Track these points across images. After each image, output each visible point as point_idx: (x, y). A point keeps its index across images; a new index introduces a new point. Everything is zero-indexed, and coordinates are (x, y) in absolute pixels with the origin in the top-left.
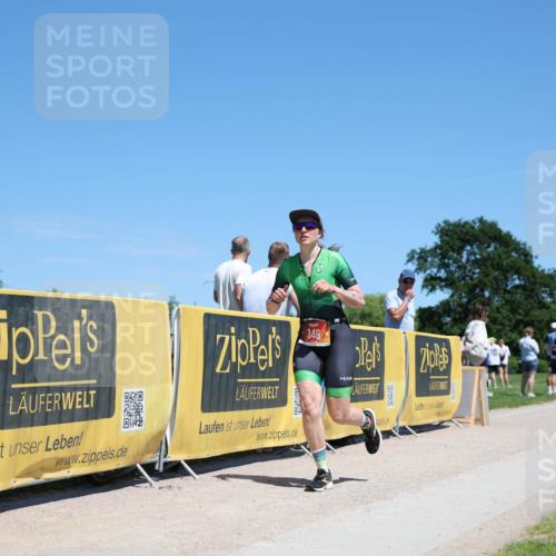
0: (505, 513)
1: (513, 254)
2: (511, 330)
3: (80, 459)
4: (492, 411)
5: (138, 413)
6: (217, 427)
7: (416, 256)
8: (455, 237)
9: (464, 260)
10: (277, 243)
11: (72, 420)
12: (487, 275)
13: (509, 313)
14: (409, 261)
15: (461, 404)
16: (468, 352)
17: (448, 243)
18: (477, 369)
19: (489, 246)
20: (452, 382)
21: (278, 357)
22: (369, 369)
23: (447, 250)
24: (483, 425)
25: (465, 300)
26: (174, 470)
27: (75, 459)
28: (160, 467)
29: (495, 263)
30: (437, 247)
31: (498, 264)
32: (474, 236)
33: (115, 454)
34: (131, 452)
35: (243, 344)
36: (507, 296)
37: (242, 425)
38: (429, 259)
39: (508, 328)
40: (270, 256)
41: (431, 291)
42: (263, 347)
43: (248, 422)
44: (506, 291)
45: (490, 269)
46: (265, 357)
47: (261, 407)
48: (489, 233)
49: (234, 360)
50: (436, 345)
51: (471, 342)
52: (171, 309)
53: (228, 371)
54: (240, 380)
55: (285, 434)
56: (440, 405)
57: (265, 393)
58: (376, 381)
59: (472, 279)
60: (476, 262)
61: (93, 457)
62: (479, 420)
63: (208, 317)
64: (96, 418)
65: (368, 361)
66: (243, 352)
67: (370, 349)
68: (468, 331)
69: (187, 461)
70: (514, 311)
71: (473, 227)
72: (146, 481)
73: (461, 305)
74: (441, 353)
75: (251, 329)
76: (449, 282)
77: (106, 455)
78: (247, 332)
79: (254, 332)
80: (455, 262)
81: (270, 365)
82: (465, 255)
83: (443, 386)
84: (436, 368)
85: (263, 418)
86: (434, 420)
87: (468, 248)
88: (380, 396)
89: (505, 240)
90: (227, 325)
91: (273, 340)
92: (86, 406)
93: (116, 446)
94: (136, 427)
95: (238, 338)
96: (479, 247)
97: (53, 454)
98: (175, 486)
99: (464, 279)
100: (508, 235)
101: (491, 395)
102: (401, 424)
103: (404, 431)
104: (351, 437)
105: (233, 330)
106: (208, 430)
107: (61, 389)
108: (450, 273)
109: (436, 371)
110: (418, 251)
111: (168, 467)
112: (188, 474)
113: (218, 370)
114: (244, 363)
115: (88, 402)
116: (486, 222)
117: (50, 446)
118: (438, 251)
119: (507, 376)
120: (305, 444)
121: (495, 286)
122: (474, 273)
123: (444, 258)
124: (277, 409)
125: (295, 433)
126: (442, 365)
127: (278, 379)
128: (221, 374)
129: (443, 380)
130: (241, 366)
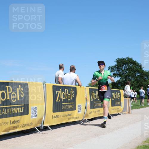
0: (136, 138)
1: (137, 67)
2: (137, 88)
3: (20, 126)
4: (133, 110)
5: (35, 113)
6: (57, 116)
7: (111, 68)
8: (121, 63)
9: (124, 69)
10: (72, 66)
11: (17, 116)
12: (130, 73)
13: (136, 83)
14: (108, 69)
15: (124, 108)
17: (119, 64)
18: (128, 98)
19: (130, 65)
20: (121, 102)
21: (73, 97)
23: (119, 66)
24: (130, 114)
25: (124, 80)
26: (46, 128)
27: (18, 126)
28: (42, 128)
29: (132, 69)
30: (116, 65)
31: (133, 70)
32: (126, 62)
33: (29, 124)
34: (34, 124)
35: (64, 94)
36: (136, 78)
37: (64, 116)
38: (114, 69)
39: (136, 87)
40: (70, 69)
41: (115, 77)
42: (69, 94)
44: (135, 77)
45: (131, 71)
46: (70, 97)
47: (69, 111)
48: (130, 61)
49: (61, 98)
50: (116, 92)
51: (126, 91)
52: (43, 85)
53: (60, 101)
54: (63, 103)
55: (76, 118)
56: (118, 109)
57: (70, 107)
59: (126, 74)
60: (127, 69)
61: (23, 126)
62: (129, 112)
63: (54, 86)
64: (24, 115)
65: (98, 97)
66: (64, 96)
68: (125, 88)
69: (49, 126)
70: (137, 82)
71: (126, 60)
72: (38, 132)
73: (123, 81)
74: (118, 94)
75: (66, 89)
76: (120, 75)
77: (27, 125)
78: (65, 90)
79: (66, 90)
80: (121, 69)
81: (71, 99)
82: (124, 67)
83: (119, 103)
85: (70, 114)
86: (117, 113)
87: (125, 65)
88: (102, 106)
89: (134, 63)
90: (59, 88)
91: (72, 92)
92: (21, 112)
93: (29, 123)
94: (35, 117)
95: (62, 92)
96: (128, 65)
97: (12, 125)
98: (46, 133)
99: (124, 74)
100: (135, 62)
101: (132, 105)
104: (94, 118)
105: (61, 90)
106: (55, 117)
107: (14, 107)
108: (120, 72)
109: (117, 99)
110: (111, 67)
111: (44, 128)
112: (49, 130)
113: (57, 101)
114: (64, 99)
115: (21, 111)
116: (129, 58)
117: (11, 123)
118: (117, 67)
119: (136, 100)
120: (81, 120)
121: (132, 76)
122: (126, 72)
123: (118, 68)
124: (73, 111)
125: (79, 117)
126: (118, 98)
127: (73, 103)
128: (58, 102)
129: (119, 102)
130: (63, 100)
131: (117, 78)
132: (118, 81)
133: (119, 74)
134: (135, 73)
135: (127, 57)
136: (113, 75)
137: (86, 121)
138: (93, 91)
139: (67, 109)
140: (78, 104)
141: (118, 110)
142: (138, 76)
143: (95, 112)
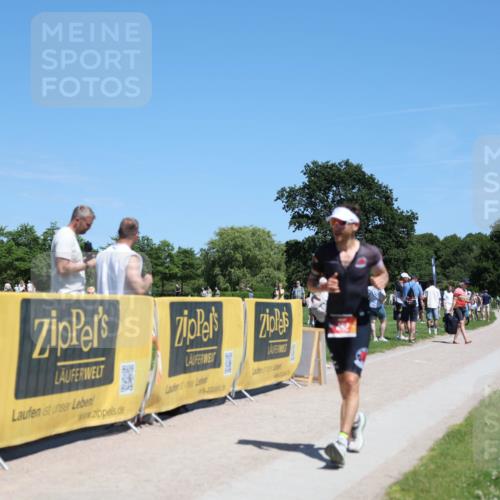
1: (375, 196)
6: (33, 413)
7: (286, 195)
9: (330, 201)
15: (300, 364)
16: (316, 309)
17: (316, 183)
18: (317, 331)
19: (354, 188)
20: (293, 343)
22: (205, 340)
23: (314, 191)
24: (320, 383)
30: (305, 186)
32: (339, 177)
37: (63, 407)
38: (298, 198)
41: (298, 228)
43: (68, 404)
44: (367, 231)
48: (353, 176)
49: (53, 343)
50: (276, 310)
53: (46, 355)
54: (59, 364)
55: (111, 412)
56: (278, 367)
57: (89, 374)
58: (212, 351)
60: (341, 202)
62: (317, 379)
63: (25, 302)
65: (204, 331)
67: (207, 319)
71: (339, 170)
76: (314, 220)
80: (321, 201)
82: (331, 195)
83: (282, 349)
84: (276, 333)
85: (85, 398)
86: (273, 381)
87: (334, 189)
88: (216, 363)
89: (368, 183)
96: (344, 188)
100: (372, 178)
102: (237, 388)
103: (239, 395)
104: (182, 407)
106: (22, 416)
109: (276, 335)
110: (288, 190)
113: (35, 355)
114: (65, 346)
116: (352, 164)
118: (306, 191)
120: (132, 420)
123: (311, 197)
124: (103, 388)
125: (122, 410)
126: (281, 329)
127: (103, 359)
128: (39, 360)
129: (282, 343)
130: (62, 349)
131: (305, 229)
132: (308, 239)
133: (313, 217)
134: (368, 219)
135: (345, 159)
136: (293, 217)
137: (152, 419)
138: (186, 312)
139: (78, 382)
140: (120, 363)
141: (279, 371)
143: (190, 384)
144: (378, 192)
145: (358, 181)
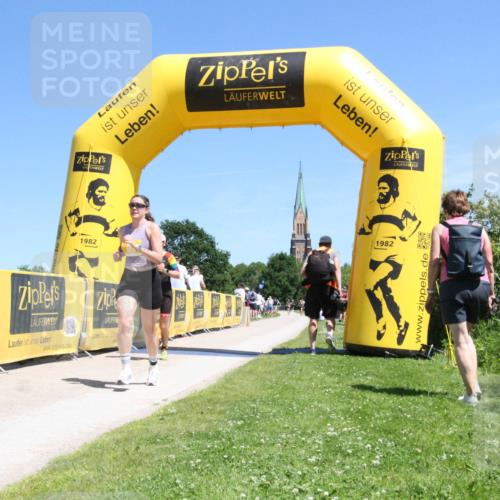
1: (205, 242)
8: (172, 230)
19: (191, 237)
31: (196, 247)
32: (183, 230)
44: (200, 263)
45: (192, 250)
60: (183, 245)
71: (182, 225)
87: (179, 237)
96: (185, 237)
116: (189, 222)
134: (200, 255)
135: (186, 219)
142: (206, 260)
144: (206, 239)
145: (194, 233)
